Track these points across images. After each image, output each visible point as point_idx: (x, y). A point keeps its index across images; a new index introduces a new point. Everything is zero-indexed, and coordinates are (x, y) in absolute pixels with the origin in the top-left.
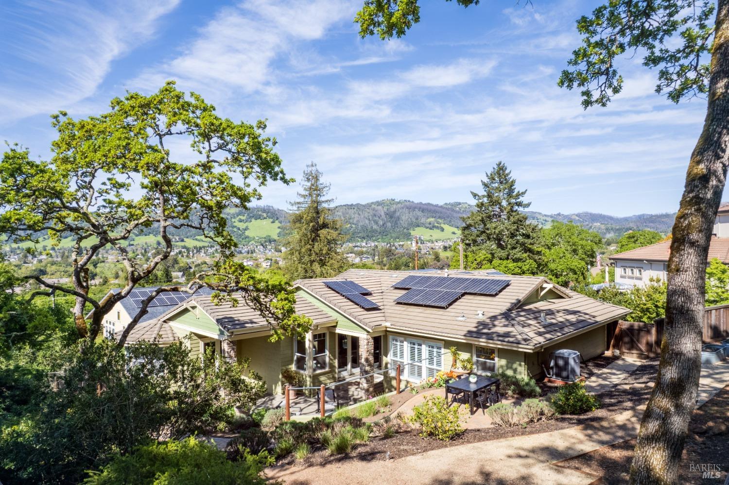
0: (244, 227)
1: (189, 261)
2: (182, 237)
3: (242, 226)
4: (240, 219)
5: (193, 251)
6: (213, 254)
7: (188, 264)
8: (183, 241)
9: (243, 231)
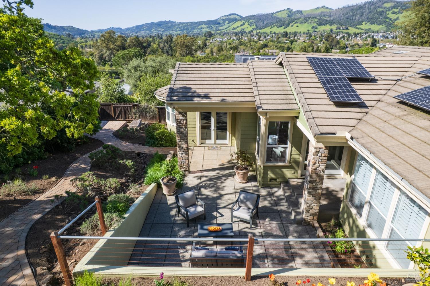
0: (395, 18)
1: (347, 43)
2: (347, 26)
3: (393, 17)
4: (394, 11)
5: (352, 36)
6: (366, 38)
7: (346, 45)
8: (347, 29)
9: (394, 21)
